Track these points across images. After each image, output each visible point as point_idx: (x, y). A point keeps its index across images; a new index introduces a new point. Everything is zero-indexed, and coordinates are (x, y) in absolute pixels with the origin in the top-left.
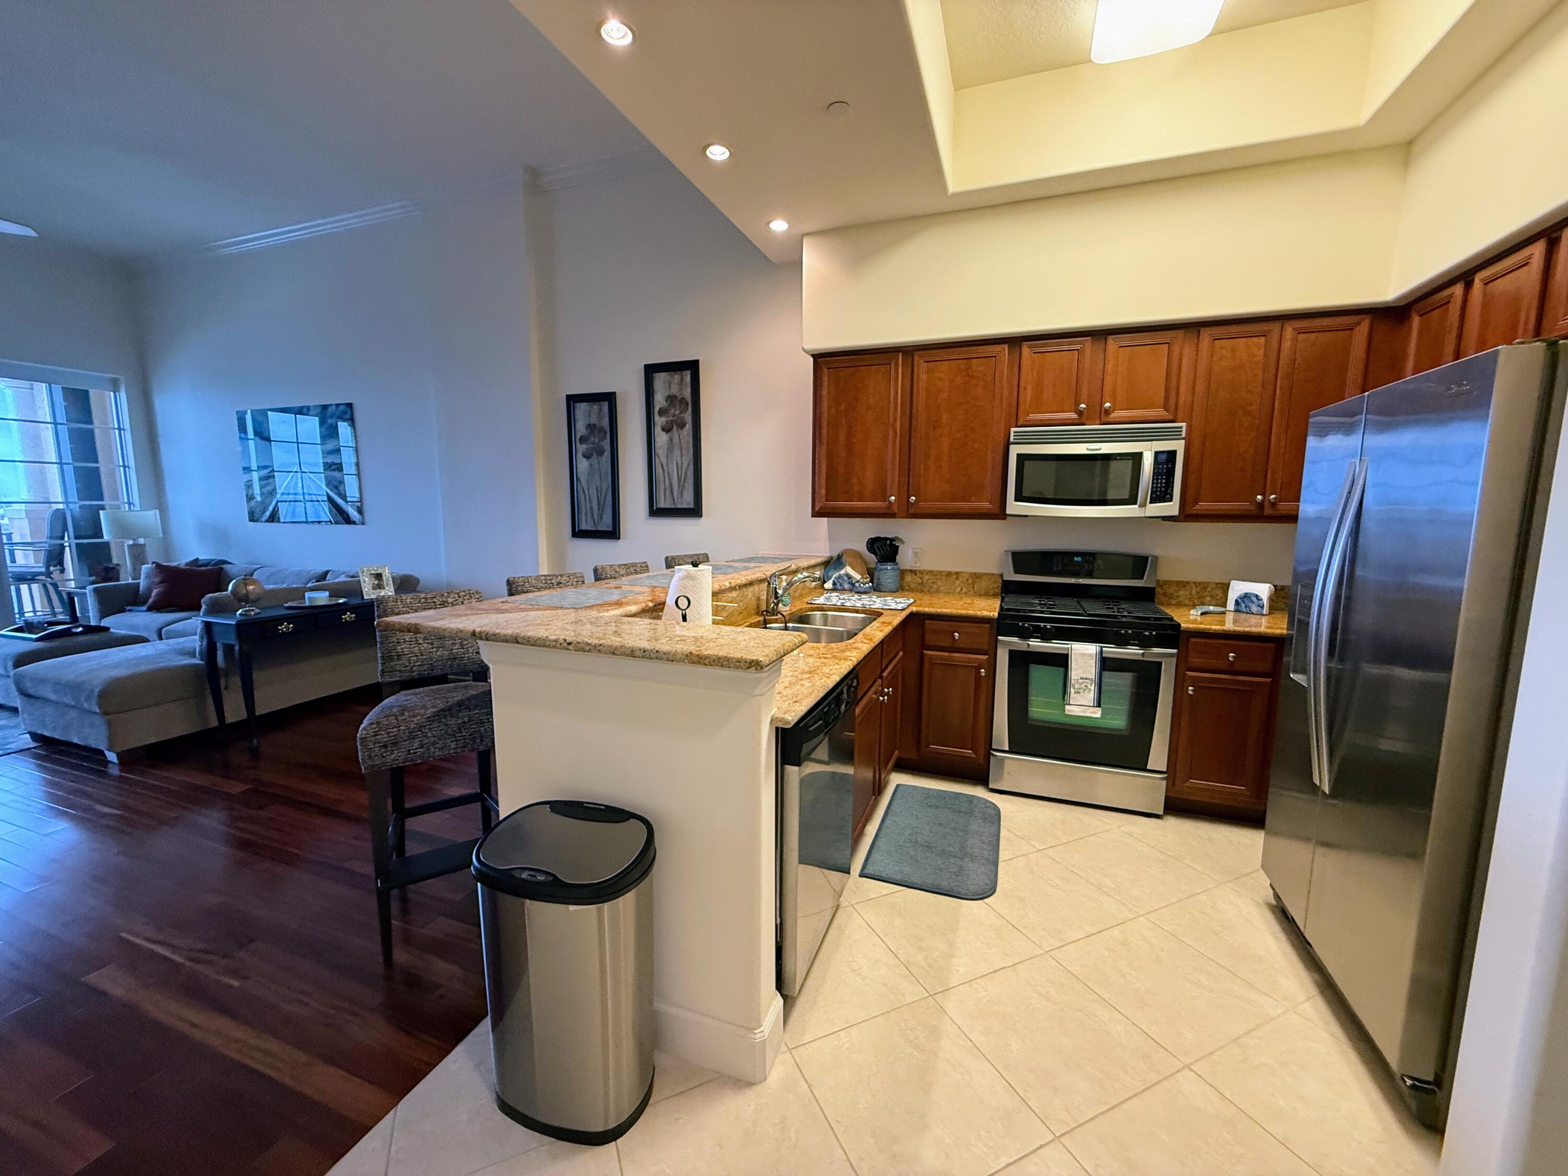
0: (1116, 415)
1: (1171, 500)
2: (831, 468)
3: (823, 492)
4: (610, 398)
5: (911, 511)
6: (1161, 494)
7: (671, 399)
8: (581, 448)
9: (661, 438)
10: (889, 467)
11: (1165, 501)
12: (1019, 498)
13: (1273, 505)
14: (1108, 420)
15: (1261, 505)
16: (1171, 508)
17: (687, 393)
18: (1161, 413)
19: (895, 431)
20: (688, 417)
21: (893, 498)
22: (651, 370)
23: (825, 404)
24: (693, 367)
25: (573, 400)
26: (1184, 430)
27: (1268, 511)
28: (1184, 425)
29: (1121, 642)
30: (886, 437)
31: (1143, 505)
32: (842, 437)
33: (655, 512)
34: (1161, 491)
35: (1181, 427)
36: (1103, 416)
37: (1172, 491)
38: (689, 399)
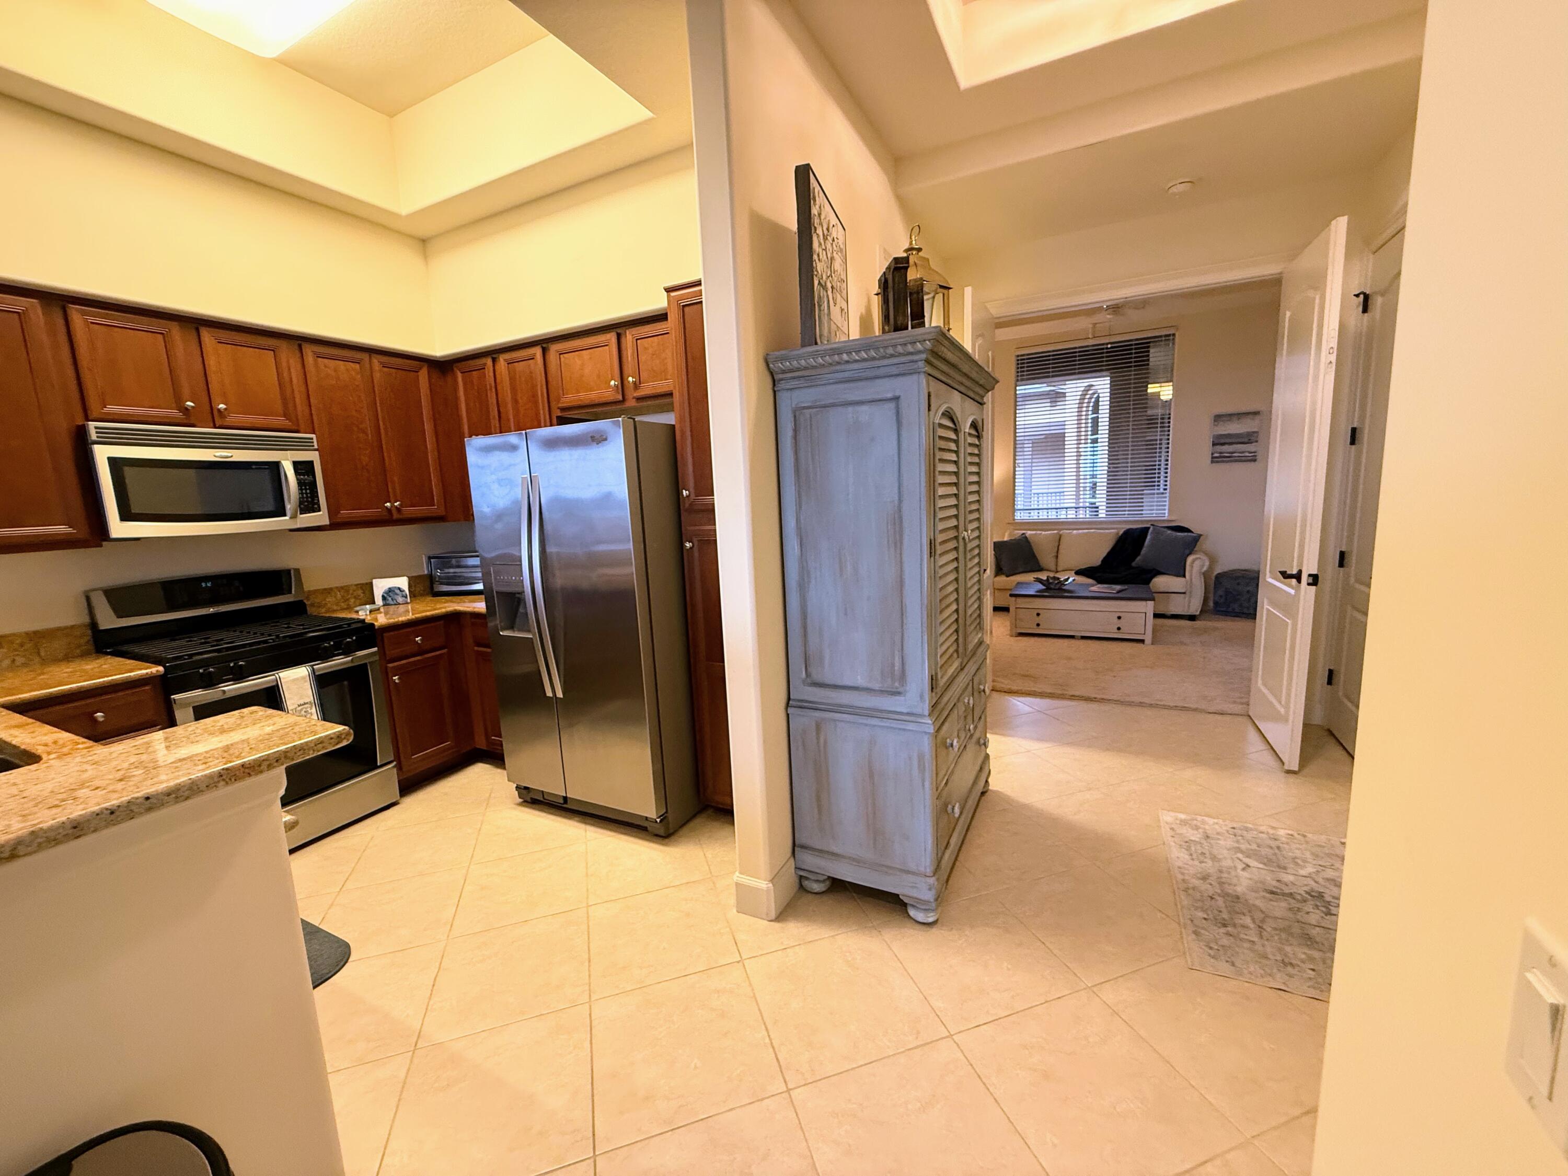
0: (232, 419)
1: (319, 510)
6: (308, 504)
11: (314, 512)
12: (126, 515)
13: (398, 510)
14: (226, 424)
15: (389, 510)
16: (321, 517)
18: (281, 421)
26: (315, 440)
27: (396, 516)
28: (313, 436)
29: (325, 657)
31: (294, 517)
34: (307, 501)
35: (312, 439)
36: (215, 417)
37: (318, 500)
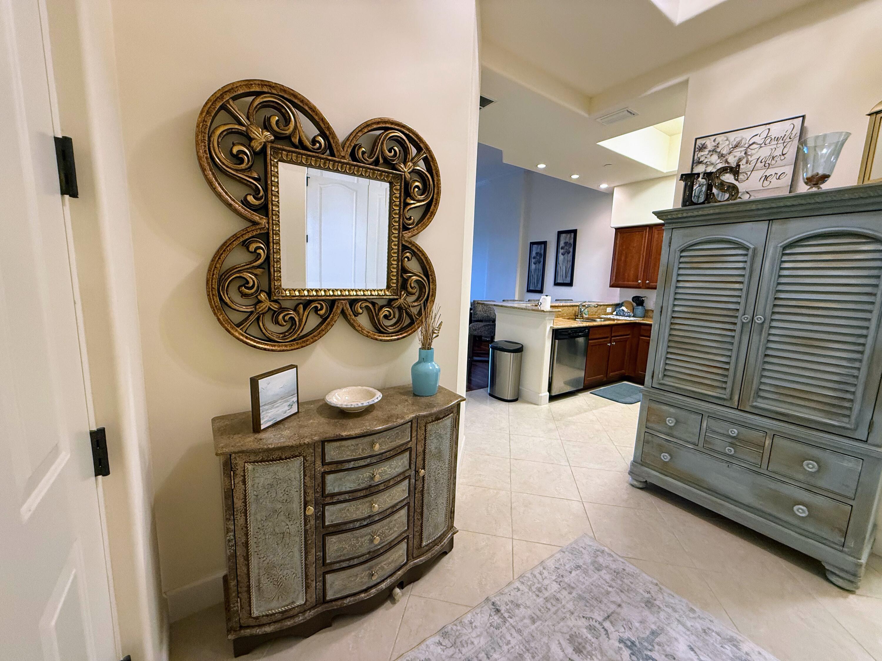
2: (618, 269)
3: (614, 278)
4: (545, 243)
5: (647, 286)
7: (566, 243)
8: (533, 261)
9: (561, 257)
10: (640, 270)
17: (572, 241)
19: (643, 256)
20: (571, 250)
21: (640, 281)
22: (560, 233)
23: (618, 245)
24: (575, 232)
25: (532, 244)
30: (639, 258)
32: (623, 258)
33: (556, 284)
38: (572, 243)
